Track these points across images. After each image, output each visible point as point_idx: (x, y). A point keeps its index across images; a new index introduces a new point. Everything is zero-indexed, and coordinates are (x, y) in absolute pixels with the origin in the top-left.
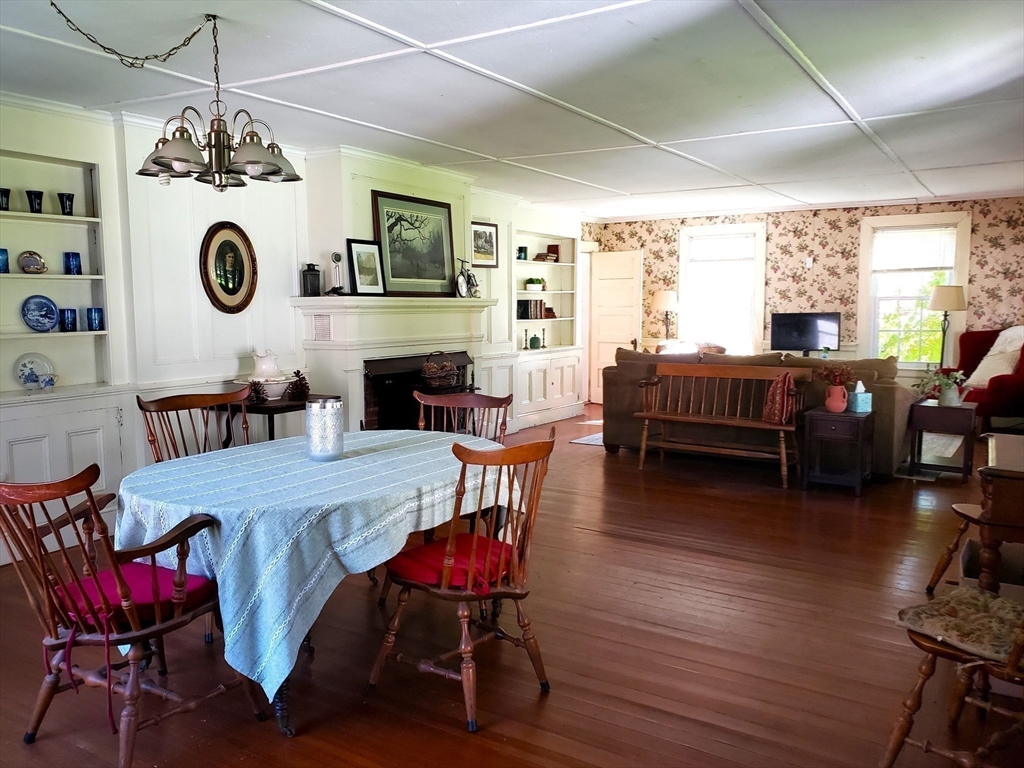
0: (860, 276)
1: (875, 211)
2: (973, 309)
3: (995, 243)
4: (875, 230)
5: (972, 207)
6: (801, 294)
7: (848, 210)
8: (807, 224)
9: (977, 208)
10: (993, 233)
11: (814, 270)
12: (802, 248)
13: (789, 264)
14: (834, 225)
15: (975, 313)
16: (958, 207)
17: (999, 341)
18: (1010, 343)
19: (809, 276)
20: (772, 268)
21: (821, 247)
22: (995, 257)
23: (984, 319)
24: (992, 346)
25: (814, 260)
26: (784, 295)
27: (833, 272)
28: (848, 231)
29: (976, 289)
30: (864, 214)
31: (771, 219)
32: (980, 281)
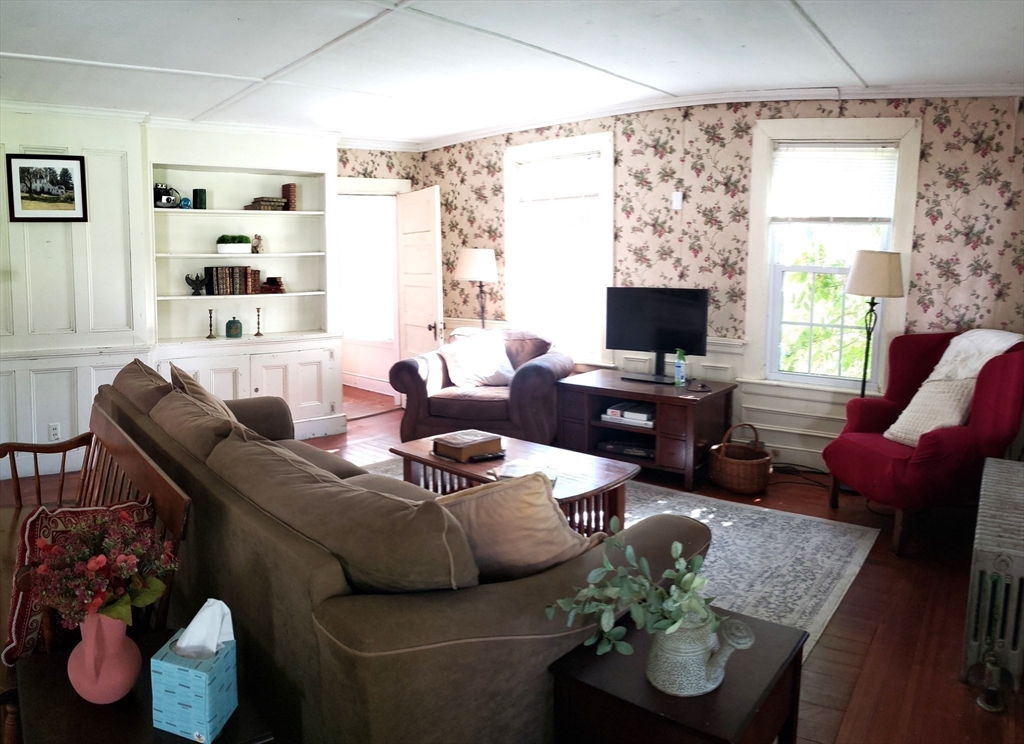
0: (751, 227)
1: (775, 108)
2: (917, 295)
3: (955, 179)
4: (776, 144)
5: (923, 112)
6: (665, 253)
7: (734, 107)
8: (674, 133)
9: (931, 113)
10: (952, 161)
11: (684, 213)
12: (666, 175)
13: (646, 202)
14: (713, 135)
15: (919, 302)
16: (901, 109)
17: (949, 355)
18: (964, 360)
19: (678, 225)
20: (624, 210)
21: (694, 173)
22: (954, 204)
23: (932, 312)
24: (937, 363)
25: (685, 197)
26: (640, 256)
27: (710, 218)
28: (734, 145)
29: (923, 260)
30: (758, 115)
31: (620, 127)
32: (930, 246)
